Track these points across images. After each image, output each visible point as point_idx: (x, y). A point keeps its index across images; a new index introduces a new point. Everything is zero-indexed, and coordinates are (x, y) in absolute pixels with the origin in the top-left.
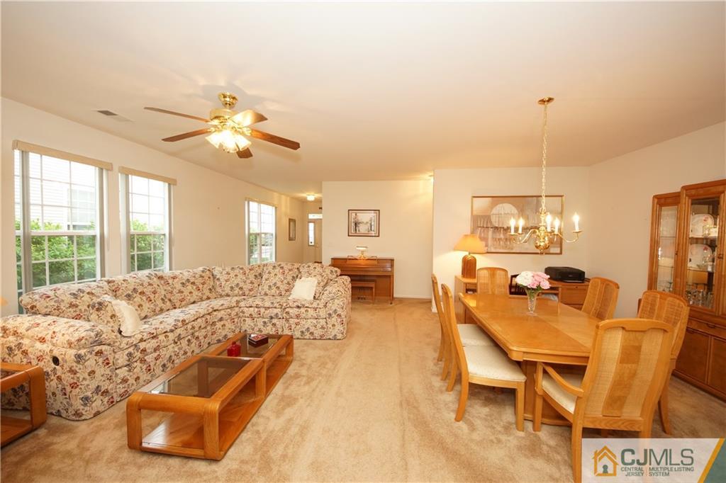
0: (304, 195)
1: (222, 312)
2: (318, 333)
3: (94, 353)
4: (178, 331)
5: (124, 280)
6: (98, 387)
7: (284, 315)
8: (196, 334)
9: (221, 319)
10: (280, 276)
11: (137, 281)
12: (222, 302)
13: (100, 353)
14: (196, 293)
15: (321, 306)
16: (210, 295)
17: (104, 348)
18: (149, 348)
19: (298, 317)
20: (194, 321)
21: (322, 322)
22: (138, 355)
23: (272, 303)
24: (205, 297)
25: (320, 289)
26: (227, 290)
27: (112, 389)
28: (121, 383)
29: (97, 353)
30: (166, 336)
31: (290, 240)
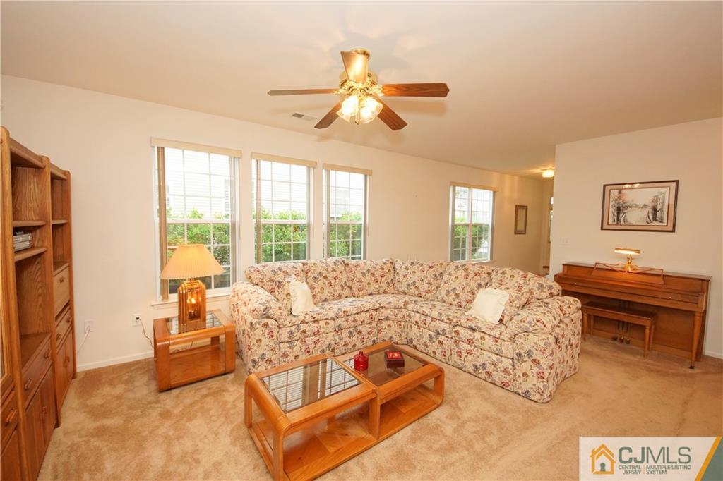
0: (538, 171)
1: (389, 311)
2: (499, 377)
3: (261, 324)
4: (339, 321)
5: (314, 264)
6: (263, 354)
7: (453, 334)
8: (359, 328)
9: (387, 319)
10: (461, 280)
11: (324, 266)
12: (391, 299)
13: (266, 325)
14: (373, 285)
15: (506, 336)
16: (387, 289)
17: (270, 321)
18: (309, 331)
19: (470, 342)
20: (357, 314)
21: (507, 363)
22: (298, 335)
23: (440, 314)
24: (382, 290)
25: (513, 310)
26: (404, 287)
27: (275, 360)
28: (282, 356)
29: (264, 325)
30: (327, 323)
31: (516, 233)
